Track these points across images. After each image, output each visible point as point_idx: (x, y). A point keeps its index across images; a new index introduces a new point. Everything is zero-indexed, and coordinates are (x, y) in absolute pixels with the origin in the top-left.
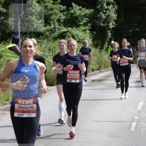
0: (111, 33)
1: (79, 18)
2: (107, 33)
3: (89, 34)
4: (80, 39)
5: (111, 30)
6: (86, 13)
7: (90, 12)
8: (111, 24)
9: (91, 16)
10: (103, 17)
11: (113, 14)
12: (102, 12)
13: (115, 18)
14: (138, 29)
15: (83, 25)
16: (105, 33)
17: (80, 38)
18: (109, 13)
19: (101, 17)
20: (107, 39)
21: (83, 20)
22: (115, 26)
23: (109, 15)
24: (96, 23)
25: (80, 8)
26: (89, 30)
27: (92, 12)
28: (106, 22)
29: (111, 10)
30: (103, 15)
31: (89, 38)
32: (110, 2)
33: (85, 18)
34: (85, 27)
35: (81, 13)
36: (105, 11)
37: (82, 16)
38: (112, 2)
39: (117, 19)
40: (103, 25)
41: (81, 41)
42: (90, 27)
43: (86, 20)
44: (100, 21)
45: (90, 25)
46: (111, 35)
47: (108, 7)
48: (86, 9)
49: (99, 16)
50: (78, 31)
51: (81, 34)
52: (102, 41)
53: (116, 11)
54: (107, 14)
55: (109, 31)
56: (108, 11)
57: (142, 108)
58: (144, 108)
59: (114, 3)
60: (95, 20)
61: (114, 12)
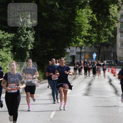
0: (30, 53)
1: (2, 41)
2: (26, 53)
3: (10, 54)
4: (3, 59)
5: (30, 51)
6: (8, 37)
7: (12, 36)
8: (29, 46)
9: (12, 39)
10: (23, 40)
11: (31, 38)
12: (22, 36)
13: (33, 42)
14: (52, 50)
15: (6, 47)
16: (24, 53)
17: (3, 57)
18: (28, 37)
19: (21, 40)
20: (26, 58)
21: (6, 42)
22: (33, 47)
23: (28, 39)
24: (17, 45)
25: (3, 33)
26: (11, 51)
27: (14, 36)
28: (26, 45)
29: (29, 35)
30: (23, 38)
31: (11, 58)
32: (29, 27)
33: (7, 41)
34: (8, 48)
35: (4, 37)
36: (24, 35)
37: (4, 39)
38: (30, 28)
39: (34, 42)
40: (22, 47)
41: (4, 60)
42: (12, 48)
43: (8, 43)
44: (20, 43)
45: (11, 47)
46: (30, 56)
47: (27, 32)
48: (8, 34)
49: (19, 39)
50: (1, 52)
51: (4, 55)
52: (22, 60)
53: (33, 35)
54: (26, 38)
55: (28, 52)
56: (27, 35)
57: (54, 116)
58: (56, 117)
59: (32, 29)
60: (16, 43)
61: (32, 36)
